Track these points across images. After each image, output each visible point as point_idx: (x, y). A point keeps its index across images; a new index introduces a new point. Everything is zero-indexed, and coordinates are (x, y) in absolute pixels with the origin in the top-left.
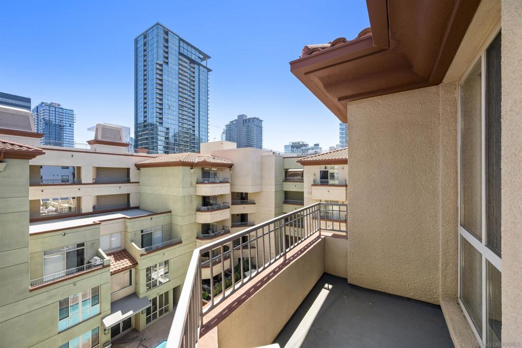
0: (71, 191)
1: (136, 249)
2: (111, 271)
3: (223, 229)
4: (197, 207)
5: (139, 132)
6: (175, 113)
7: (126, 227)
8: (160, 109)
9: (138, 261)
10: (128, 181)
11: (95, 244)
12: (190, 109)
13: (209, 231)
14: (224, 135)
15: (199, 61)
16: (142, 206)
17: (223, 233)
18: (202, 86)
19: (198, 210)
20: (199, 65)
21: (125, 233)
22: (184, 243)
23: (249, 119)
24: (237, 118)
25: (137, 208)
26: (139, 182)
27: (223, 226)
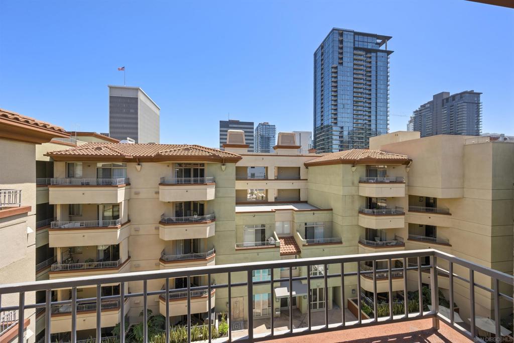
0: (262, 185)
1: (300, 239)
2: (281, 252)
3: (396, 240)
4: (360, 208)
5: (318, 134)
6: (349, 111)
7: (293, 218)
8: (334, 109)
9: (301, 250)
10: (299, 179)
11: (273, 227)
12: (366, 102)
13: (376, 238)
14: (412, 124)
15: (376, 47)
16: (310, 201)
17: (394, 244)
18: (380, 73)
19: (361, 212)
20: (376, 51)
21: (293, 224)
22: (344, 243)
23: (454, 97)
24: (432, 99)
25: (306, 202)
26: (307, 180)
27: (396, 236)
